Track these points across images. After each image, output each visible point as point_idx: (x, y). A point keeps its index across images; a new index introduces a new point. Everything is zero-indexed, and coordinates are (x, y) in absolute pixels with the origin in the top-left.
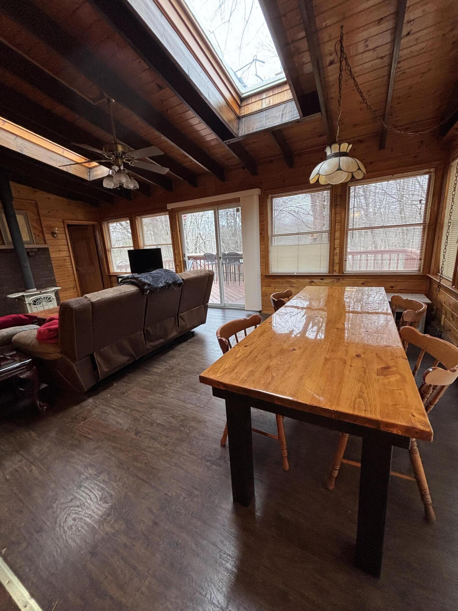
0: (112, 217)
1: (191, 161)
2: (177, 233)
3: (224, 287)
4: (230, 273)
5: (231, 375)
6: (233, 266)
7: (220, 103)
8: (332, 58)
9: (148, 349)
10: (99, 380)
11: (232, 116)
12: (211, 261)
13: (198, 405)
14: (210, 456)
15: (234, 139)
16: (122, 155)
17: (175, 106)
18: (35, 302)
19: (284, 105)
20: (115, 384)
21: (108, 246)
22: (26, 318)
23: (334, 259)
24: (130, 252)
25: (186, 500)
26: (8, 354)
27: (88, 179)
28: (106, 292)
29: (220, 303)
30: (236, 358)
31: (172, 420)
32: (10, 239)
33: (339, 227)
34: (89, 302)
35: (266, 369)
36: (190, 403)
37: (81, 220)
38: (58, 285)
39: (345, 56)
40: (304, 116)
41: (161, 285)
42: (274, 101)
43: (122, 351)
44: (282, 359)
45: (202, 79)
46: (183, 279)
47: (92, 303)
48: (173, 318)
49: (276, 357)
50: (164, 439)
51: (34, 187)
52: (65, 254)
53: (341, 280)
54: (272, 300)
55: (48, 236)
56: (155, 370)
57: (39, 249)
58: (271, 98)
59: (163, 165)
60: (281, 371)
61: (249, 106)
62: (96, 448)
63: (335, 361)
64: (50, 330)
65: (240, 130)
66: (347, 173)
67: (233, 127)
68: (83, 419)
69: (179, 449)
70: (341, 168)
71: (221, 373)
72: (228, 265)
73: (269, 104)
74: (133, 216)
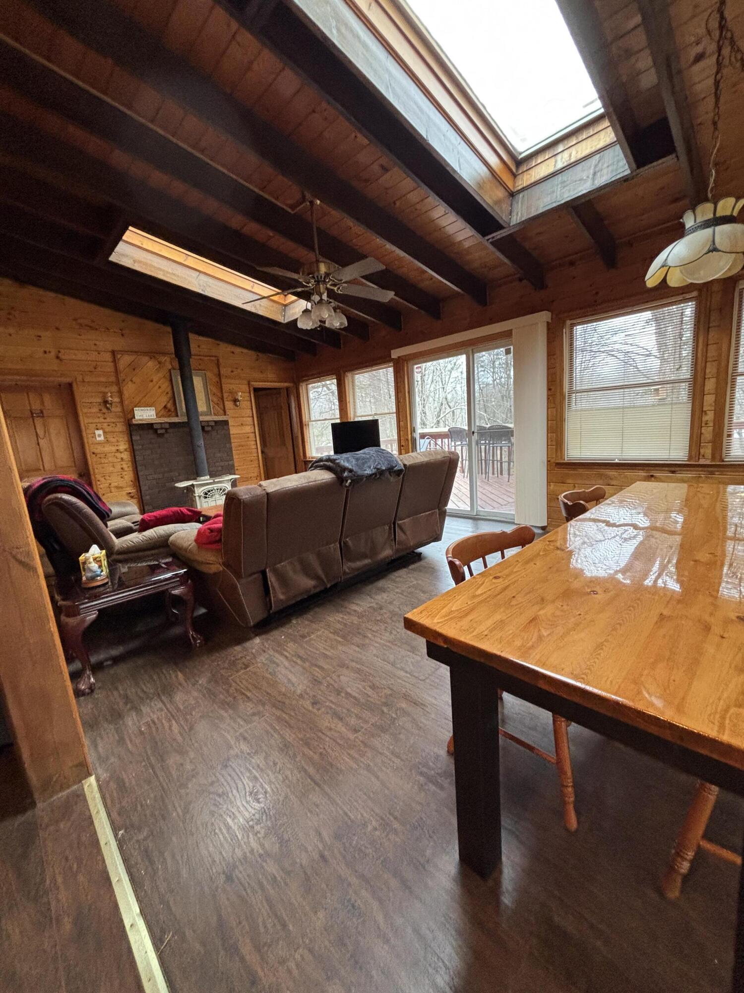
0: (313, 375)
1: (432, 279)
2: (405, 393)
3: (478, 484)
4: (493, 461)
5: (460, 624)
6: (499, 448)
7: (480, 174)
8: (699, 49)
9: (345, 573)
10: (271, 612)
11: (500, 193)
12: (461, 440)
13: (415, 674)
14: (426, 765)
15: (501, 231)
16: (324, 278)
17: (407, 194)
18: (206, 494)
19: (598, 156)
20: (294, 622)
21: (305, 418)
22: (189, 513)
23: (701, 434)
24: (334, 426)
25: (377, 833)
26: (163, 561)
27: (283, 322)
28: (289, 480)
29: (469, 509)
30: (474, 597)
31: (370, 692)
32: (184, 410)
33: (714, 371)
34: (264, 492)
35: (531, 621)
36: (402, 669)
37: (271, 382)
38: (236, 472)
39: (729, 35)
40: (638, 167)
41: (368, 472)
42: (579, 153)
43: (307, 570)
44: (565, 607)
45: (450, 141)
46: (405, 465)
47: (268, 494)
48: (387, 527)
49: (553, 601)
50: (353, 721)
51: (216, 338)
52: (248, 429)
53: (717, 473)
54: (561, 503)
55: (229, 405)
56: (354, 607)
57: (216, 422)
58: (573, 150)
59: (383, 287)
60: (560, 628)
61: (532, 172)
62: (254, 714)
63: (683, 622)
64: (211, 530)
65: (514, 214)
66: (734, 255)
67: (500, 213)
68: (243, 666)
69: (376, 742)
70: (718, 245)
71: (441, 618)
72: (489, 447)
73: (570, 159)
74: (342, 372)
